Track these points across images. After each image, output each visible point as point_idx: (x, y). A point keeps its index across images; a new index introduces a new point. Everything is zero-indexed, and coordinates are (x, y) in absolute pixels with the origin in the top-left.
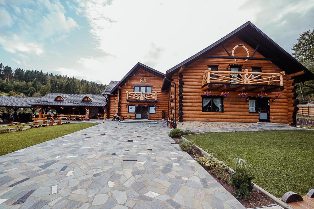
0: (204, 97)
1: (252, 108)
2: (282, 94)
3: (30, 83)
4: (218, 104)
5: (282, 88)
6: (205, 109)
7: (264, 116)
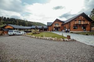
0: (74, 26)
1: (83, 28)
2: (88, 26)
3: (12, 22)
4: (76, 28)
5: (88, 25)
6: (74, 29)
7: (85, 30)
